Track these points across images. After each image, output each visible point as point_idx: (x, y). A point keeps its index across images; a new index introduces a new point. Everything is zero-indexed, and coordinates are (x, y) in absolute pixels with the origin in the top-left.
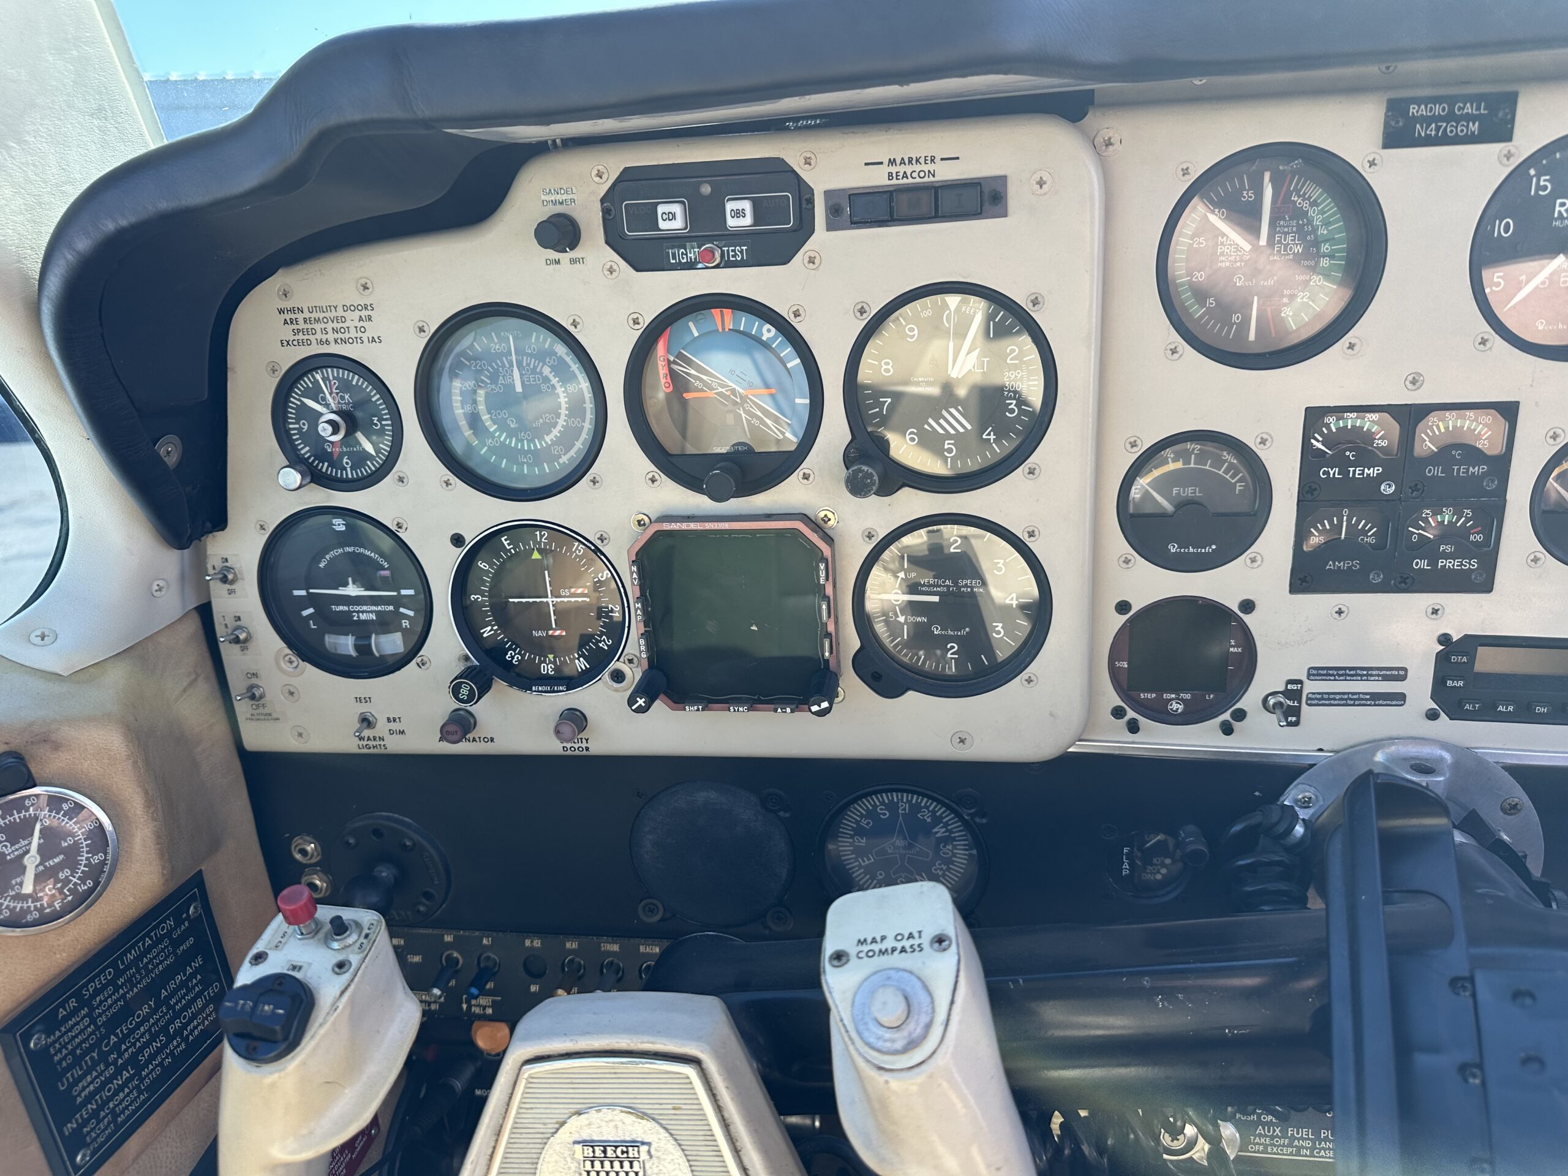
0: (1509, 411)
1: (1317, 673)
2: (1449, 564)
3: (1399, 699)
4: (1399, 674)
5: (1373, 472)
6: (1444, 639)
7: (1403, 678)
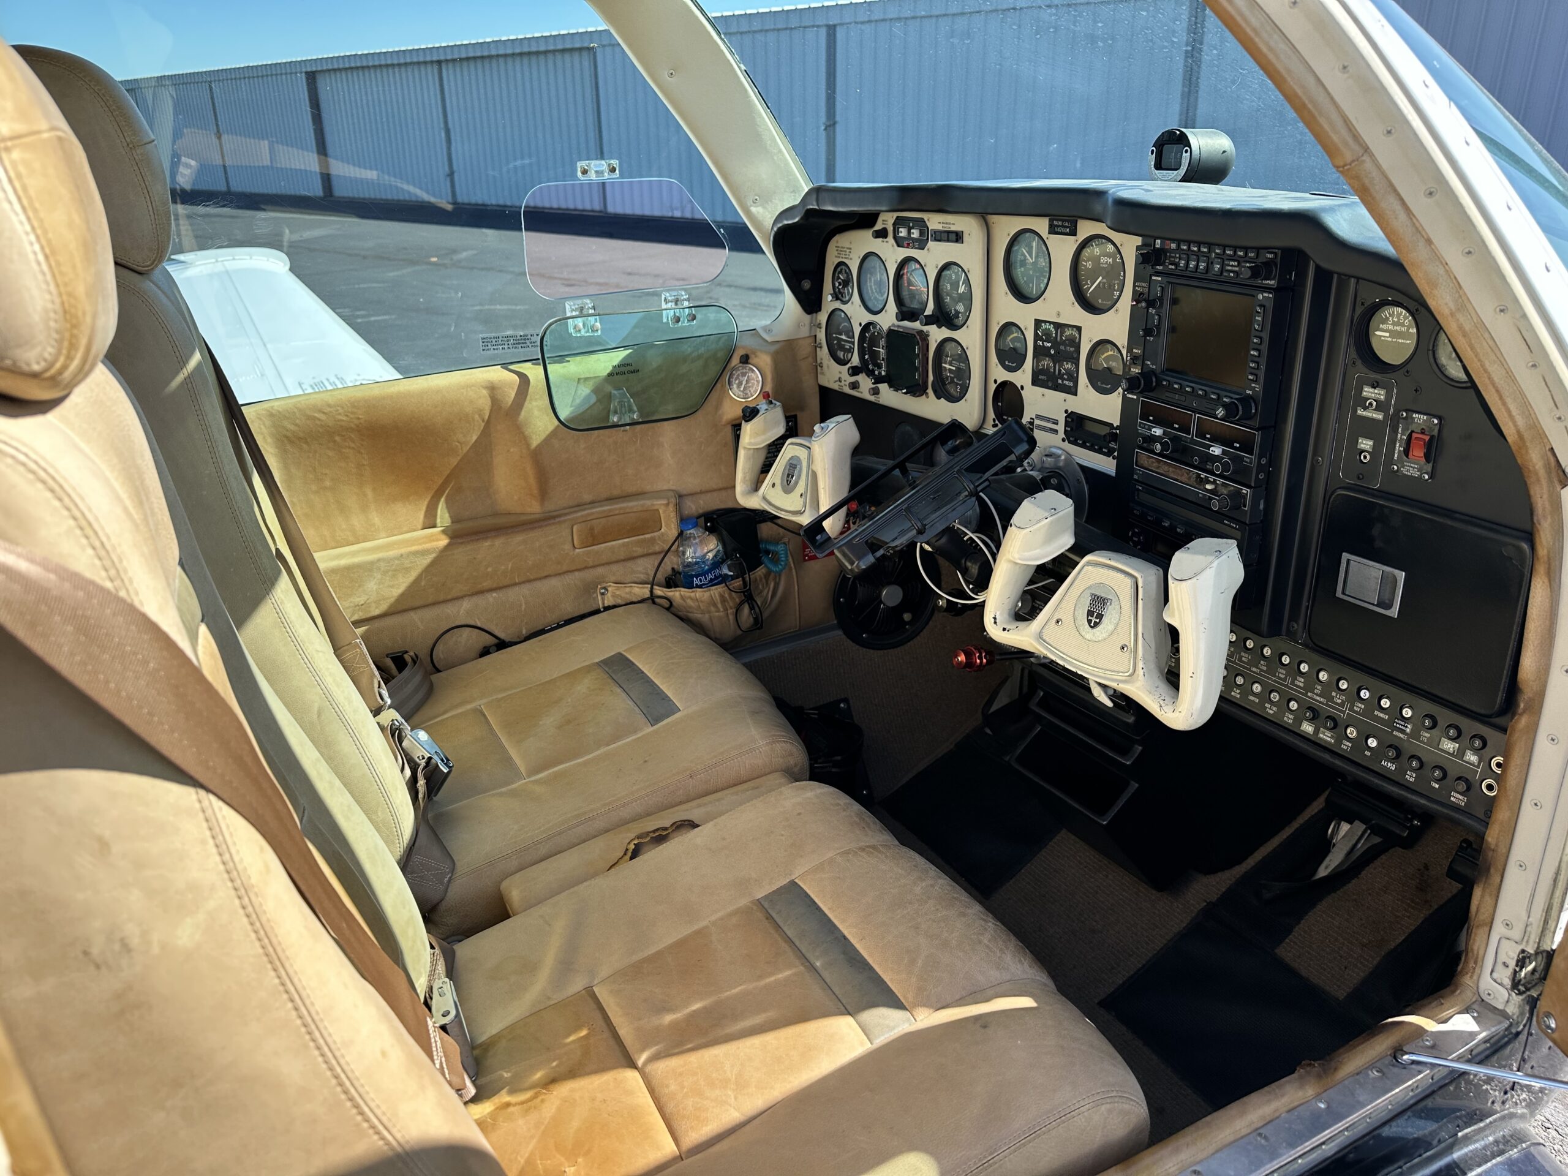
0: (1079, 329)
1: (1039, 417)
2: (1067, 383)
3: (1056, 431)
4: (1056, 423)
5: (1049, 345)
6: (1066, 411)
7: (1057, 424)
